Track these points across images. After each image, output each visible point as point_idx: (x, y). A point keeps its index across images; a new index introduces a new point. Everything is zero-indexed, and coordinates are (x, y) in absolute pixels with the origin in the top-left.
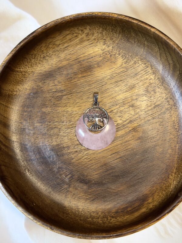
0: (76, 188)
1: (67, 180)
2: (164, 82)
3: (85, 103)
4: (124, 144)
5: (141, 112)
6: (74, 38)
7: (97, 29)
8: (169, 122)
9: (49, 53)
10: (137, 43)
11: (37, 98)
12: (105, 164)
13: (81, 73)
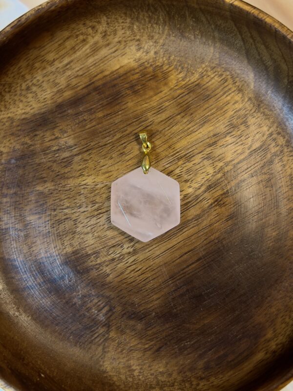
0: (122, 331)
1: (101, 317)
2: (262, 105)
3: (118, 164)
4: (202, 233)
5: (226, 166)
6: (81, 45)
7: (122, 21)
8: (282, 179)
9: (38, 78)
10: (200, 37)
11: (24, 167)
12: (172, 277)
13: (102, 109)
